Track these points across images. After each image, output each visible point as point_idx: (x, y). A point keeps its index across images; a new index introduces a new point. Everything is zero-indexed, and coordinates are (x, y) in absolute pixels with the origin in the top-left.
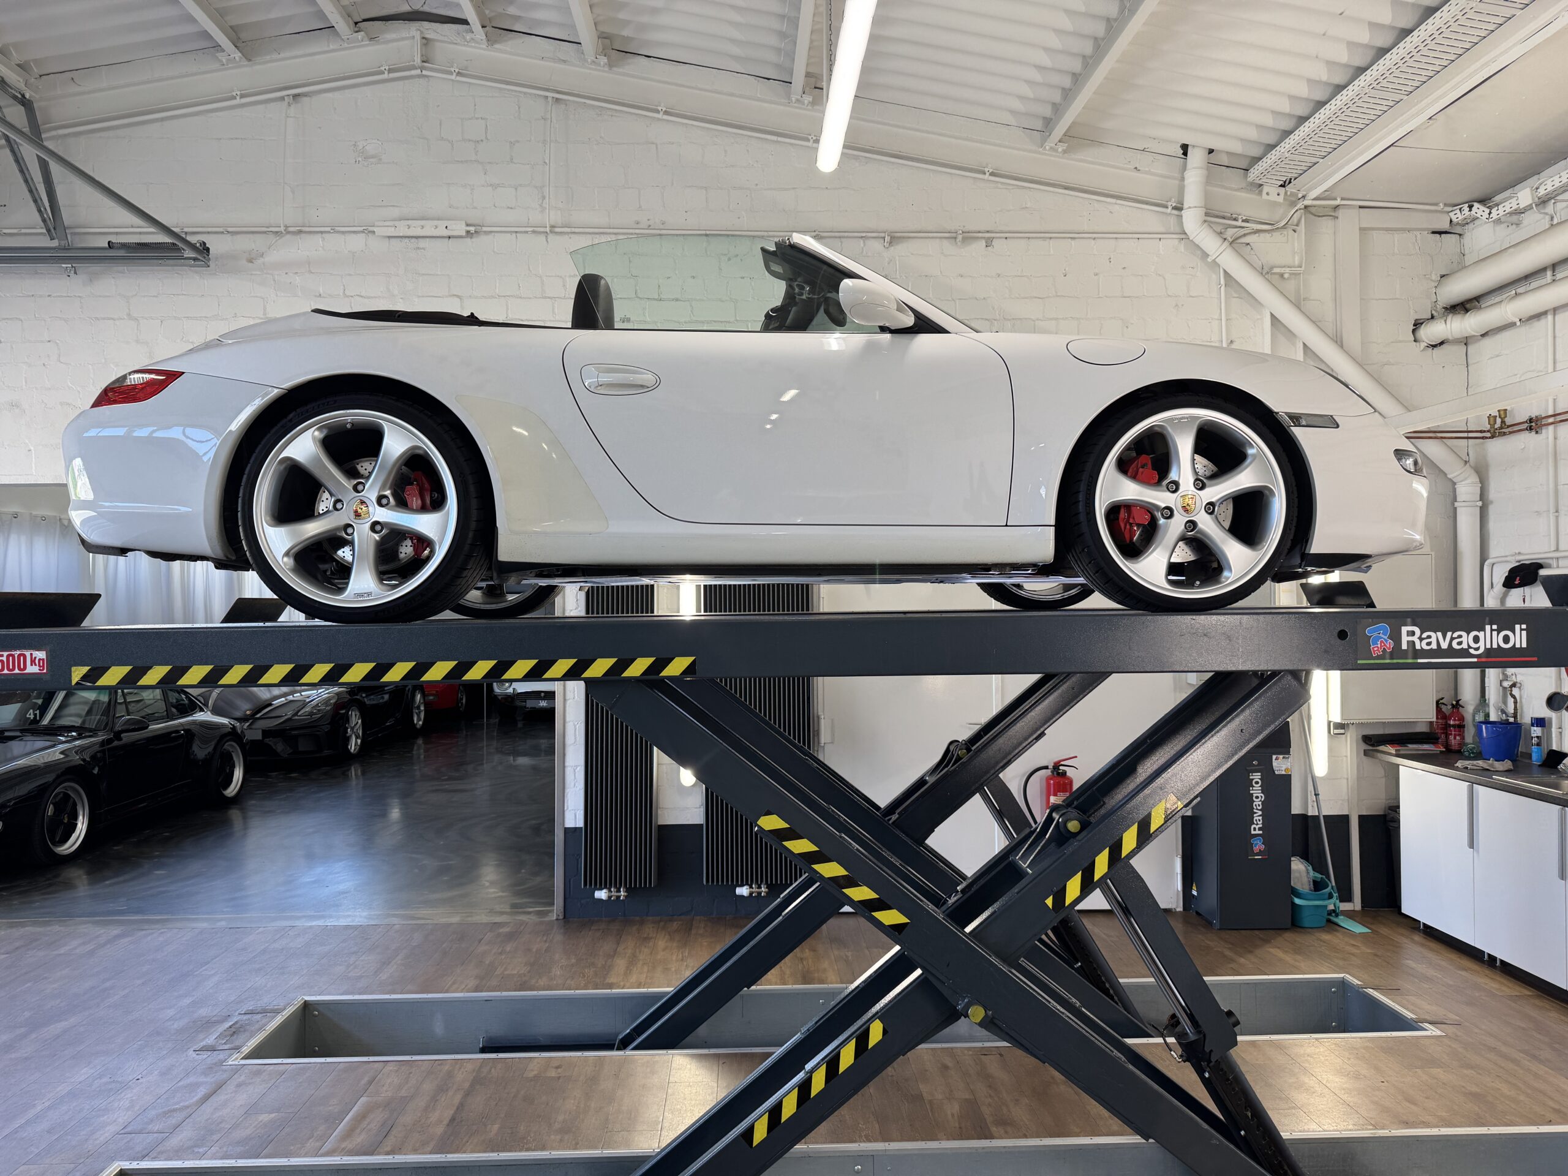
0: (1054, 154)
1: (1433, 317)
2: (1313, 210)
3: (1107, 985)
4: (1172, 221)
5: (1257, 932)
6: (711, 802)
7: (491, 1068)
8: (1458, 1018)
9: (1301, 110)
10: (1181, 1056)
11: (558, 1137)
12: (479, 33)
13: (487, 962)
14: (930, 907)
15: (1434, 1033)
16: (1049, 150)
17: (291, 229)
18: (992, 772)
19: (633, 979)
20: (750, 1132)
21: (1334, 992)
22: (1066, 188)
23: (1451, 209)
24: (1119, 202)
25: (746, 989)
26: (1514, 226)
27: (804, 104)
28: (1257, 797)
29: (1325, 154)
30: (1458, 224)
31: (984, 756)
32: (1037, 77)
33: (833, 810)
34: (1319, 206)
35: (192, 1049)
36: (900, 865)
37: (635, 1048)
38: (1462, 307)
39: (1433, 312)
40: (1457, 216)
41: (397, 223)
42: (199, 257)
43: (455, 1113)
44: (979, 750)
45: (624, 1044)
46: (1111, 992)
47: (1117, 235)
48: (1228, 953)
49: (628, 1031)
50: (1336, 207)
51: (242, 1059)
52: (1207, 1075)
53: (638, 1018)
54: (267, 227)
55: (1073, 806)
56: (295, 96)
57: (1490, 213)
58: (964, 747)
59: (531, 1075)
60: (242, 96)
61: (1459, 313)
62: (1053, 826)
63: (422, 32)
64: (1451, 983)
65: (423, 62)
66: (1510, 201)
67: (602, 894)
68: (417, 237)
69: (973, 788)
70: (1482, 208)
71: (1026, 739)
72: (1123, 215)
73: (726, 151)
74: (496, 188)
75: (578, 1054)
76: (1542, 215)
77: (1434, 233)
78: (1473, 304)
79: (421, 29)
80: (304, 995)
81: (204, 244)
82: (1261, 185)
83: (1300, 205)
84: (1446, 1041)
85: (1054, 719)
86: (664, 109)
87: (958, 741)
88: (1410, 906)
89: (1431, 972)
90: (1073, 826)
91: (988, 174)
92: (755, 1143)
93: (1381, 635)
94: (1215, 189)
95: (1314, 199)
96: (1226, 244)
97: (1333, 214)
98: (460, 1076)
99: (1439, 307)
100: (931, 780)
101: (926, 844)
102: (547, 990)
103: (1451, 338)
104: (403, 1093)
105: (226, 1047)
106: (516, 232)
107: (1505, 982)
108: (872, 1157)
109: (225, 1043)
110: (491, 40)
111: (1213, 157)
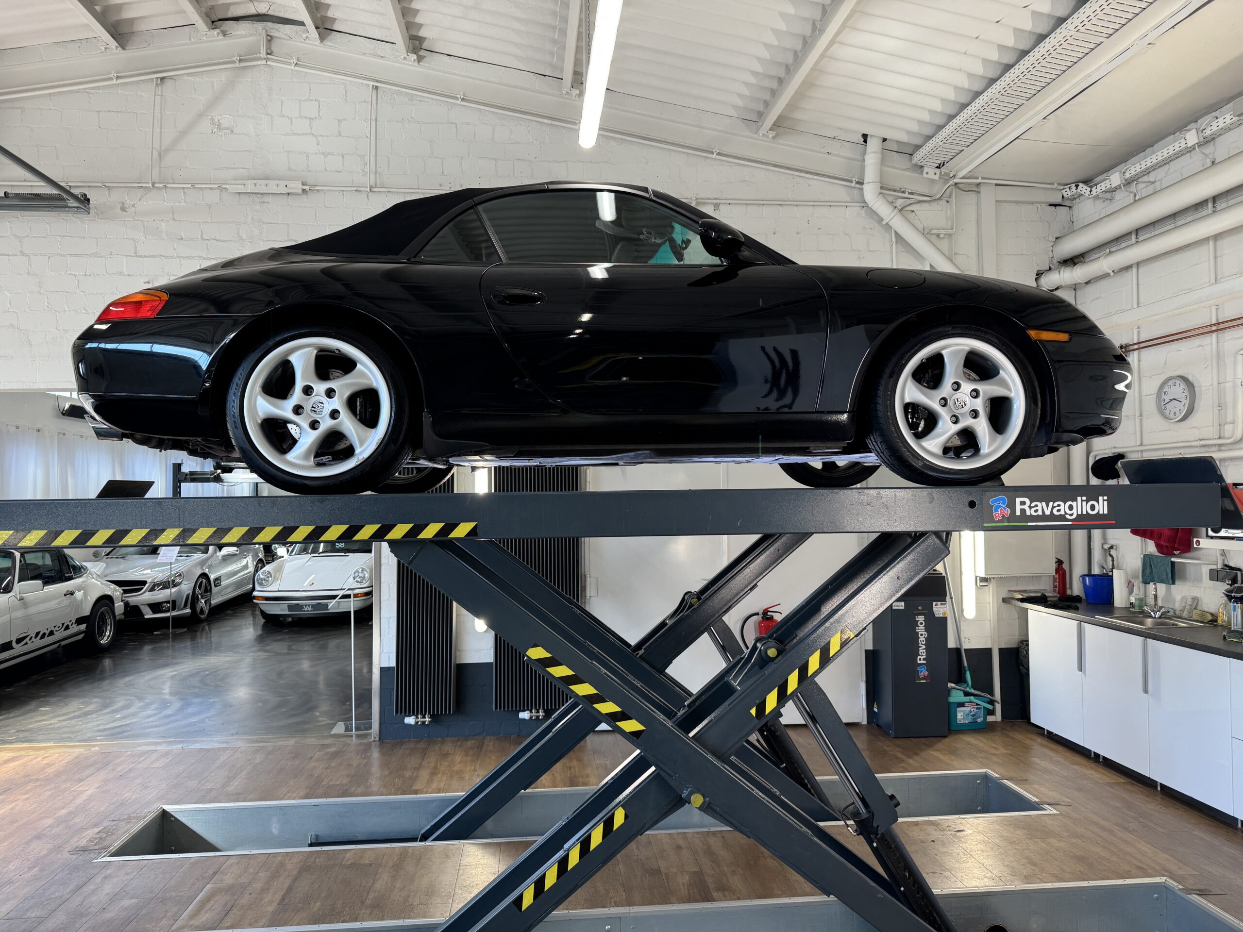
0: (765, 139)
1: (1050, 269)
2: (961, 186)
3: (806, 781)
4: (856, 192)
5: (923, 739)
6: (500, 645)
7: (316, 858)
8: (1069, 800)
9: (951, 111)
10: (856, 831)
11: (368, 911)
12: (314, 33)
13: (316, 775)
14: (661, 717)
15: (1051, 812)
16: (762, 137)
17: (157, 185)
18: (716, 616)
19: (434, 786)
20: (520, 899)
21: (979, 783)
22: (775, 166)
23: (1063, 187)
24: (815, 177)
25: (523, 791)
26: (1108, 201)
27: (572, 96)
28: (922, 635)
29: (969, 144)
30: (1068, 199)
31: (709, 603)
32: (752, 80)
33: (588, 644)
34: (966, 183)
35: (67, 850)
36: (641, 686)
37: (434, 840)
38: (1072, 261)
39: (1051, 265)
40: (1067, 193)
41: (245, 182)
42: (82, 207)
43: (285, 895)
44: (707, 599)
45: (424, 838)
46: (809, 786)
47: (815, 203)
48: (900, 755)
49: (429, 827)
50: (979, 184)
51: (109, 856)
52: (875, 845)
53: (436, 817)
54: (138, 183)
55: (773, 638)
56: (162, 79)
57: (1091, 191)
58: (695, 596)
59: (349, 863)
60: (118, 77)
61: (1069, 266)
62: (757, 653)
63: (266, 31)
64: (1066, 774)
65: (268, 54)
66: (1104, 182)
67: (410, 720)
68: (262, 194)
69: (702, 629)
70: (1085, 187)
71: (742, 590)
72: (818, 188)
73: (511, 131)
74: (327, 156)
75: (388, 845)
76: (1128, 193)
77: (1051, 205)
78: (1080, 260)
79: (267, 29)
80: (164, 804)
81: (86, 195)
82: (922, 167)
83: (950, 183)
84: (1060, 817)
85: (764, 574)
86: (462, 97)
87: (691, 592)
88: (1036, 718)
89: (1051, 767)
90: (772, 652)
91: (715, 154)
92: (524, 908)
93: (1001, 504)
94: (889, 169)
95: (962, 178)
96: (896, 210)
97: (976, 190)
98: (289, 866)
99: (1055, 261)
100: (670, 623)
101: (665, 673)
102: (364, 796)
103: (1063, 285)
104: (244, 880)
105: (96, 847)
106: (343, 191)
107: (1106, 773)
108: (619, 918)
109: (95, 845)
110: (322, 38)
111: (888, 145)
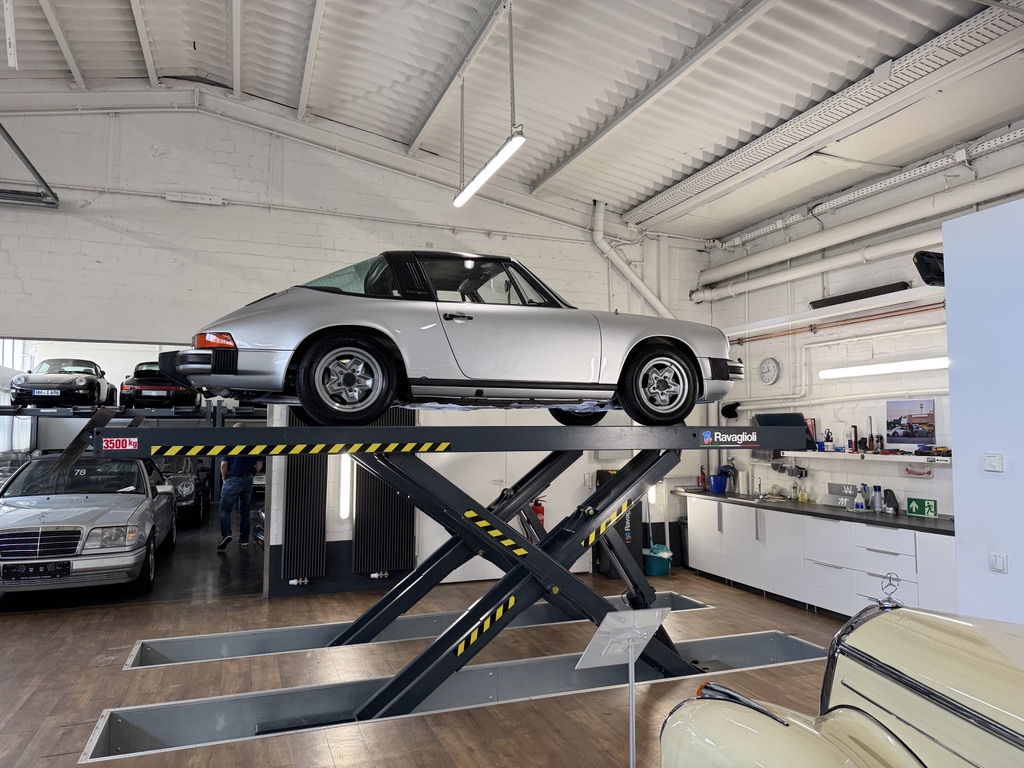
1: (698, 290)
4: (588, 235)
8: (720, 602)
10: (630, 605)
12: (238, 95)
14: (536, 547)
15: (712, 608)
16: (533, 196)
17: (111, 191)
20: (456, 649)
22: (541, 215)
24: (564, 224)
26: (732, 253)
30: (708, 248)
34: (651, 235)
38: (711, 286)
39: (698, 287)
40: (708, 245)
41: (179, 194)
42: (55, 202)
47: (563, 240)
50: (659, 236)
51: (131, 667)
54: (96, 188)
55: (589, 505)
56: (117, 113)
57: (722, 245)
58: (512, 491)
60: (82, 109)
61: (710, 289)
62: (582, 514)
64: (715, 592)
65: (199, 105)
66: (730, 241)
67: (293, 582)
68: (189, 203)
69: (517, 511)
70: (719, 242)
73: (371, 175)
74: (240, 180)
76: (744, 250)
77: (698, 251)
78: (715, 286)
79: (199, 87)
81: (57, 193)
82: (628, 223)
83: (644, 234)
84: (718, 610)
86: (339, 149)
87: (507, 488)
88: (692, 563)
91: (505, 204)
94: (609, 223)
96: (612, 248)
97: (658, 239)
99: (700, 285)
103: (705, 300)
106: (251, 206)
107: (736, 590)
108: (496, 669)
110: (242, 99)
111: (607, 207)
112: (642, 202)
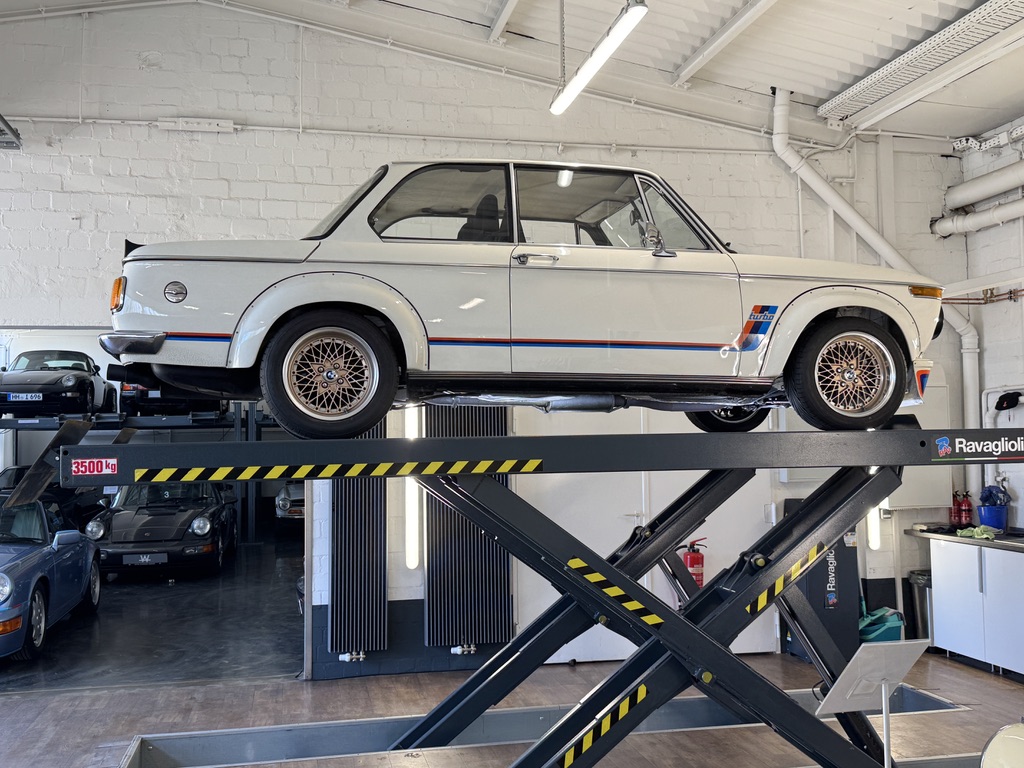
0: (680, 90)
1: (943, 216)
2: (862, 137)
4: (764, 141)
8: (979, 702)
9: (859, 73)
13: (271, 708)
15: (966, 709)
16: (677, 87)
17: (87, 121)
19: (395, 711)
20: (563, 758)
22: (689, 115)
23: (954, 140)
24: (727, 127)
26: (997, 156)
27: (499, 44)
29: (873, 102)
30: (959, 151)
32: (677, 38)
34: (866, 135)
38: (964, 210)
39: (944, 213)
40: (959, 146)
41: (176, 119)
42: (16, 142)
44: (660, 532)
47: (726, 151)
50: (878, 136)
54: (67, 118)
56: (90, 13)
57: (980, 146)
58: (648, 530)
60: (48, 11)
61: (962, 215)
66: (993, 139)
67: (345, 657)
68: (192, 132)
70: (975, 142)
72: (729, 136)
74: (256, 95)
76: (1015, 151)
77: (942, 156)
78: (971, 209)
81: (17, 129)
82: (826, 118)
84: (973, 712)
86: (391, 41)
91: (633, 103)
94: (795, 119)
95: (863, 130)
96: (804, 160)
97: (875, 140)
99: (947, 210)
100: (623, 555)
103: (956, 232)
106: (274, 131)
107: (1006, 682)
111: (793, 97)
112: (846, 87)
